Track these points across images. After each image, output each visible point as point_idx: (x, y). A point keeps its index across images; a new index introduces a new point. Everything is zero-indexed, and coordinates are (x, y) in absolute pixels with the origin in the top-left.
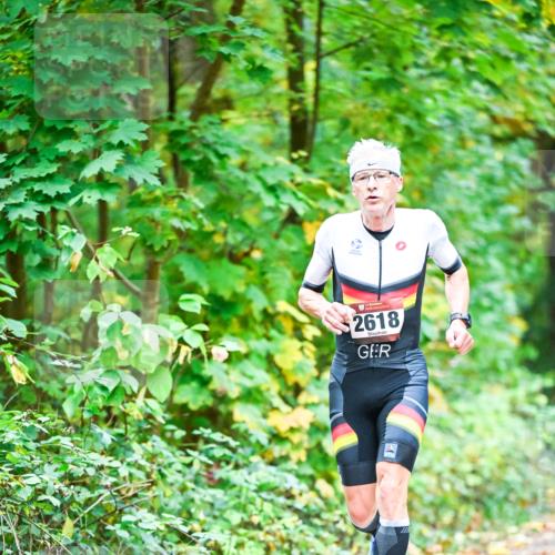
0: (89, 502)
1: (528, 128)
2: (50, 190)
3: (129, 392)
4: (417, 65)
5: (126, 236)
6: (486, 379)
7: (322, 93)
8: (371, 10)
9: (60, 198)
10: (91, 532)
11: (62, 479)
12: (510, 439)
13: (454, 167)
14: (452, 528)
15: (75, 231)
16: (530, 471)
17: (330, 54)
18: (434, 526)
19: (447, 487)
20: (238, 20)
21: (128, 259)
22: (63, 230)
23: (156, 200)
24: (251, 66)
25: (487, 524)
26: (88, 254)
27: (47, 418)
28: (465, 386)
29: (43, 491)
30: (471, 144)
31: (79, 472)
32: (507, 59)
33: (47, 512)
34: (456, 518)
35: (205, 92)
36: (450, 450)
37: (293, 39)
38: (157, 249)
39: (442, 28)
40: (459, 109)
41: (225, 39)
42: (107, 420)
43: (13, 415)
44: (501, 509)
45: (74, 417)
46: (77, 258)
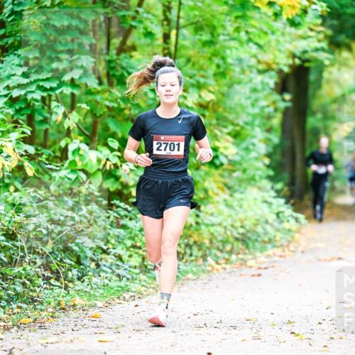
0: (60, 232)
1: (274, 66)
2: (47, 85)
3: (82, 181)
4: (223, 34)
5: (83, 108)
6: (250, 184)
7: (179, 46)
8: (203, 8)
9: (52, 89)
10: (61, 247)
11: (48, 221)
12: (259, 212)
13: (239, 83)
14: (231, 252)
15: (59, 104)
16: (268, 228)
17: (184, 27)
18: (222, 251)
19: (229, 233)
20: (141, 10)
21: (84, 119)
22: (54, 104)
23: (98, 92)
24: (145, 32)
25: (247, 251)
26: (65, 116)
27: (42, 192)
28: (240, 186)
29: (39, 226)
30: (247, 72)
31: (56, 218)
32: (266, 33)
33: (40, 236)
34: (232, 248)
35: (123, 42)
36: (231, 216)
37: (167, 19)
38: (98, 115)
39: (237, 17)
40: (243, 55)
41: (134, 18)
42: (70, 194)
43: (26, 190)
44: (254, 244)
45: (55, 191)
46: (60, 117)
